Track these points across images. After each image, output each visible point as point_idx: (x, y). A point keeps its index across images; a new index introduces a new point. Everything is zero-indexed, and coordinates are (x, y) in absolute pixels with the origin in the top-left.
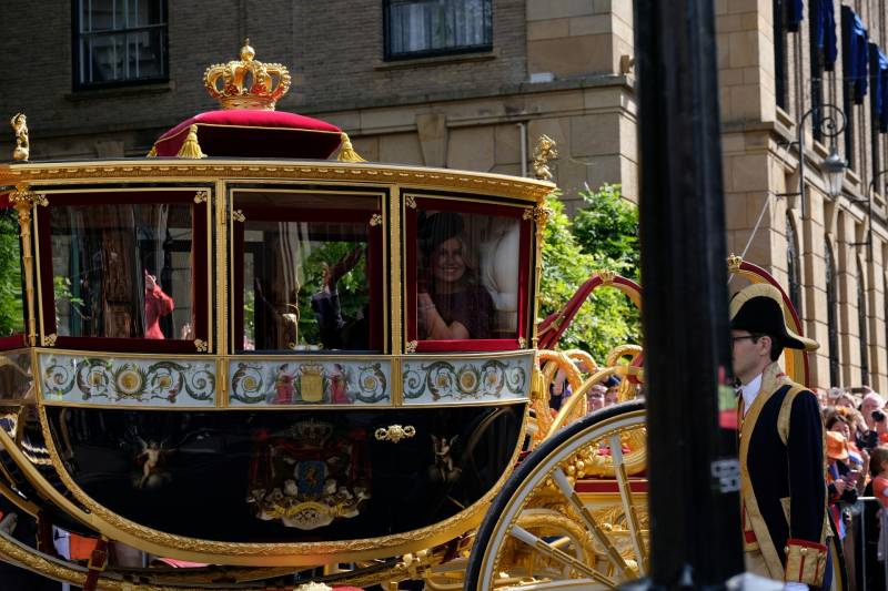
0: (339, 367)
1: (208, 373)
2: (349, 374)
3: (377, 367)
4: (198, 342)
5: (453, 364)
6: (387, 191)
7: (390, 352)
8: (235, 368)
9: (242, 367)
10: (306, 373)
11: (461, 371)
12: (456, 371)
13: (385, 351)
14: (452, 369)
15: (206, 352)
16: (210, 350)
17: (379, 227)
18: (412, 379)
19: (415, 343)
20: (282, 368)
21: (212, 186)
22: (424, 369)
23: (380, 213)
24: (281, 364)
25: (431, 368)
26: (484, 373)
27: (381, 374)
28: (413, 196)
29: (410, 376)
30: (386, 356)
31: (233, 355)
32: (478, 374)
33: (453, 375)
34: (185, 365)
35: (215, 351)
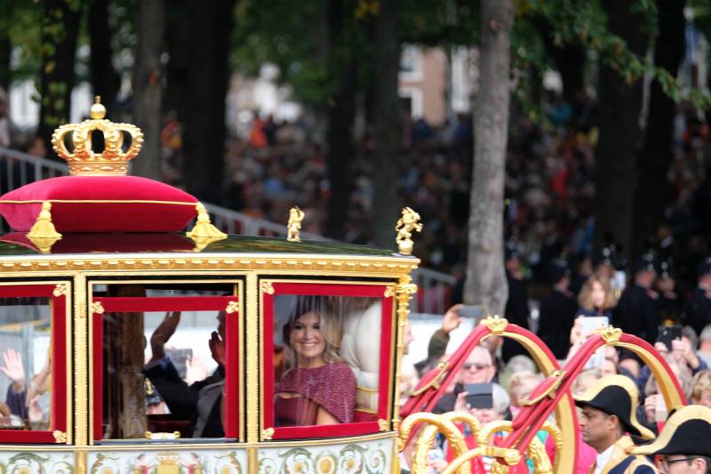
0: (196, 457)
1: (67, 463)
2: (205, 463)
3: (233, 456)
4: (57, 434)
5: (309, 450)
6: (243, 278)
7: (246, 441)
8: (92, 459)
9: (101, 458)
10: (163, 463)
11: (317, 458)
12: (313, 457)
13: (242, 439)
14: (309, 455)
15: (64, 444)
16: (69, 442)
17: (236, 314)
18: (268, 467)
19: (271, 431)
20: (139, 458)
21: (71, 279)
22: (281, 456)
23: (236, 300)
24: (138, 454)
25: (286, 455)
26: (342, 458)
27: (236, 462)
28: (270, 281)
29: (266, 463)
30: (241, 444)
31: (92, 447)
32: (335, 459)
33: (309, 462)
34: (43, 456)
35: (74, 443)
